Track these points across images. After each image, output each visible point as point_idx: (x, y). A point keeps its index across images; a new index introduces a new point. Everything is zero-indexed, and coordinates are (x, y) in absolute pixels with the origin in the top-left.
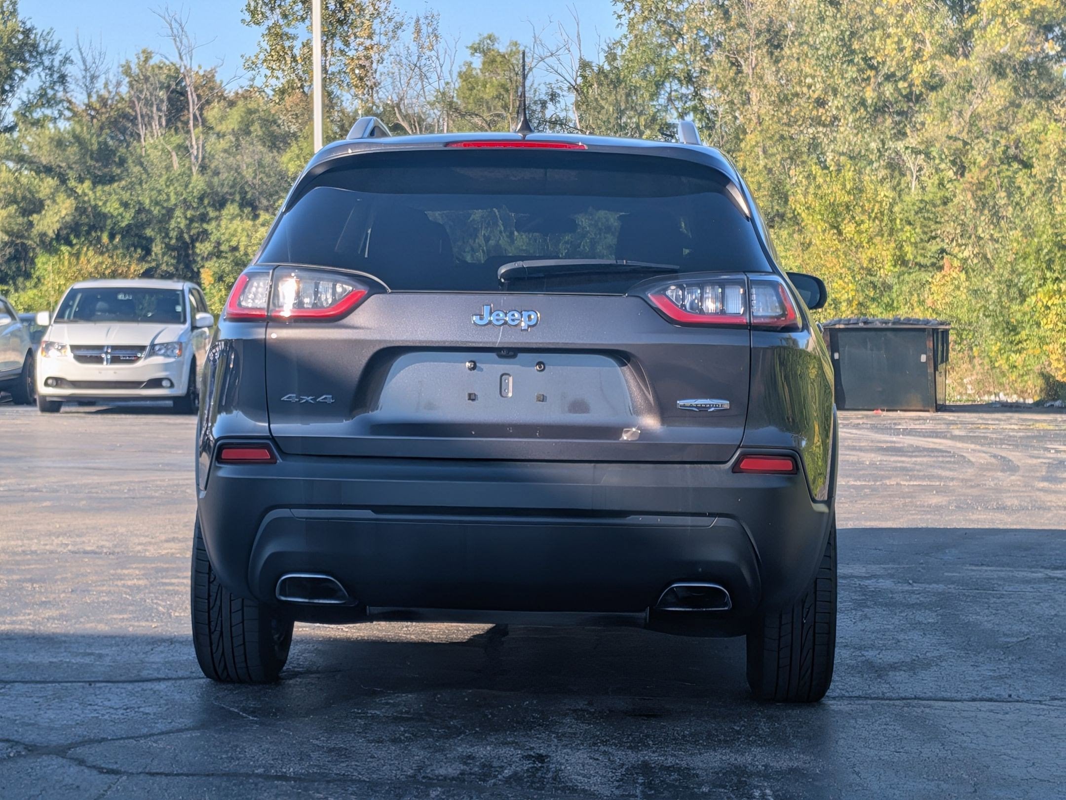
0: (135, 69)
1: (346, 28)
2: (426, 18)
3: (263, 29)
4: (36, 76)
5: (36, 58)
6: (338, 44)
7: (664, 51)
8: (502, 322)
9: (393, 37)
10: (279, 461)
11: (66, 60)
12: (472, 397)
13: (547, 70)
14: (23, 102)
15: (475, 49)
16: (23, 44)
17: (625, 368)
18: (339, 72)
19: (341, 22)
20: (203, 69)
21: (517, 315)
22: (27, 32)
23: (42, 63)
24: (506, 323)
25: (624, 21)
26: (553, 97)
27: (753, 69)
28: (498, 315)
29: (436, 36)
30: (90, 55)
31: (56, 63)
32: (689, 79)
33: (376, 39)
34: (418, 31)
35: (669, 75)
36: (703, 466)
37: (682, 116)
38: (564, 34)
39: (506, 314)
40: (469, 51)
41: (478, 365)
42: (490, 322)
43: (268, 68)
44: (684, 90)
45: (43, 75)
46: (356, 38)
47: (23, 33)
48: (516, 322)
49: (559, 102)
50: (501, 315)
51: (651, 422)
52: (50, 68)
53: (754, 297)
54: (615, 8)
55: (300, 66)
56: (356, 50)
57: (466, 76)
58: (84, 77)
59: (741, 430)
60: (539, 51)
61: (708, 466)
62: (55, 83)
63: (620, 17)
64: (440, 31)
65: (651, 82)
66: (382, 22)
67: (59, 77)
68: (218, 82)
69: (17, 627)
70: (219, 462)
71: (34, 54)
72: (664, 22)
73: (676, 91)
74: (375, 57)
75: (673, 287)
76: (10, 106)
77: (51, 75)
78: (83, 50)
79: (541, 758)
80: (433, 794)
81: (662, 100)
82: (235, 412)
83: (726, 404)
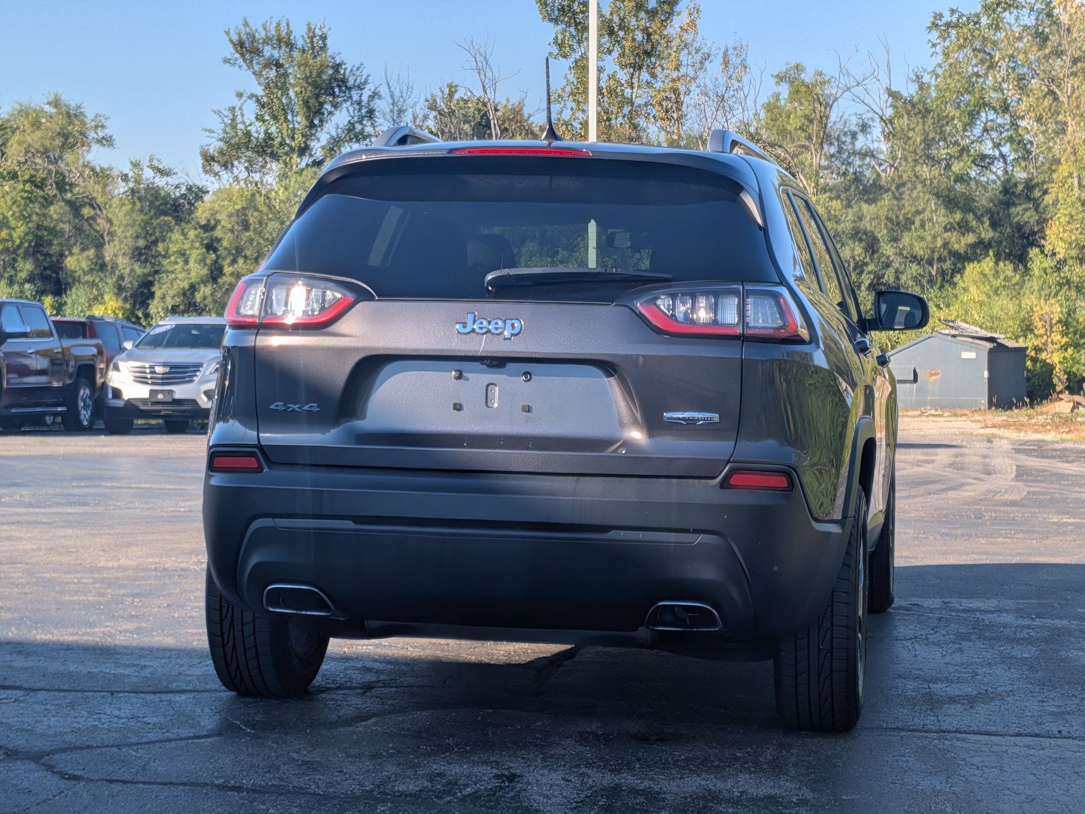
0: (441, 105)
1: (653, 60)
2: (735, 49)
3: (570, 62)
4: (344, 111)
5: (345, 92)
6: (645, 76)
7: (981, 80)
8: (485, 330)
9: (701, 69)
10: (266, 470)
11: (375, 95)
12: (458, 407)
13: (854, 100)
14: (332, 137)
15: (780, 78)
16: (332, 79)
17: (611, 379)
18: (646, 105)
19: (648, 54)
20: (510, 103)
21: (500, 323)
22: (337, 67)
23: (351, 97)
24: (489, 331)
25: (939, 49)
26: (864, 128)
27: (1069, 97)
28: (481, 323)
29: (745, 67)
30: (398, 88)
31: (365, 98)
32: (1005, 108)
33: (683, 70)
34: (726, 63)
35: (984, 104)
36: (690, 481)
37: (997, 146)
38: (873, 63)
39: (489, 322)
40: (774, 80)
41: (464, 374)
42: (473, 331)
43: (574, 101)
44: (1000, 121)
45: (351, 109)
46: (663, 69)
47: (333, 67)
48: (499, 331)
49: (870, 133)
50: (485, 323)
51: (637, 435)
52: (359, 103)
53: (749, 307)
54: (930, 37)
55: (606, 99)
56: (663, 82)
57: (772, 108)
58: (392, 111)
59: (733, 443)
60: (844, 80)
61: (696, 481)
62: (363, 118)
63: (934, 45)
64: (749, 62)
65: (964, 112)
66: (689, 53)
67: (367, 112)
68: (526, 115)
69: (90, 638)
70: (212, 471)
71: (344, 88)
72: (979, 51)
73: (992, 121)
74: (682, 89)
75: (663, 297)
76: (319, 140)
77: (360, 110)
78: (391, 84)
79: (512, 778)
80: (380, 808)
81: (977, 131)
82: (231, 422)
83: (716, 417)
